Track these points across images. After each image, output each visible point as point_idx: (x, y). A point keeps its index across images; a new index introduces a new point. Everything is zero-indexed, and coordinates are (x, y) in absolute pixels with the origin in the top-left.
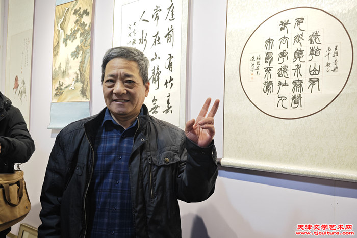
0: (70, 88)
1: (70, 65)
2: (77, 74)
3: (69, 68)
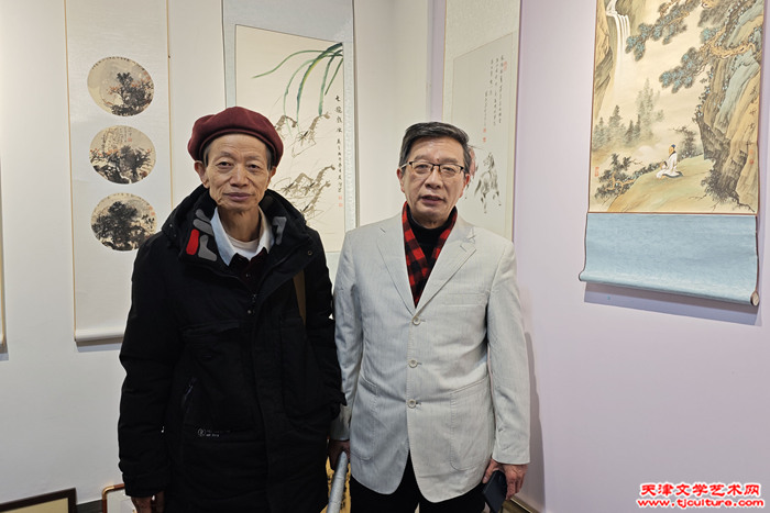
0: (659, 173)
1: (657, 109)
2: (690, 133)
3: (653, 117)
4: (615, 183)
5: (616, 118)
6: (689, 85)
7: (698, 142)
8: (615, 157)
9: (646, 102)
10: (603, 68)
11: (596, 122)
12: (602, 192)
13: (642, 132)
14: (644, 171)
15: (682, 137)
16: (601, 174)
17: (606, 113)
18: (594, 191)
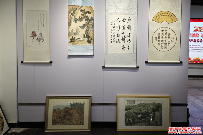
0: (80, 40)
1: (79, 31)
2: (84, 35)
3: (79, 32)
4: (73, 41)
5: (72, 31)
6: (84, 28)
7: (85, 36)
8: (72, 37)
9: (77, 30)
10: (70, 23)
11: (69, 31)
12: (70, 42)
13: (77, 34)
14: (77, 39)
15: (83, 35)
16: (70, 39)
17: (70, 30)
18: (69, 42)
